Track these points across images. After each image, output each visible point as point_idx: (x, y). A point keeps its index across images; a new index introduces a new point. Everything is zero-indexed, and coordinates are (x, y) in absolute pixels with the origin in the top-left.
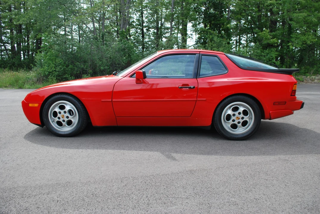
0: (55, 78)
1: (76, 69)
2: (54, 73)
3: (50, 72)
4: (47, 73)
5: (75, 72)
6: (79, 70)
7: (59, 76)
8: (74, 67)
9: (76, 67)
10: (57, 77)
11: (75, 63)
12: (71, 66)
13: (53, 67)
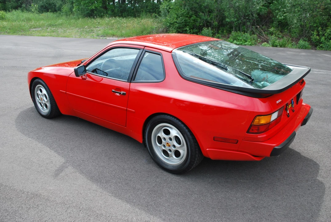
0: (176, 30)
1: (199, 20)
2: (175, 25)
3: (171, 24)
4: (169, 24)
5: (198, 24)
6: (202, 22)
7: (179, 28)
8: (197, 18)
9: (200, 18)
10: (178, 29)
11: (199, 14)
12: (194, 17)
13: (175, 18)
